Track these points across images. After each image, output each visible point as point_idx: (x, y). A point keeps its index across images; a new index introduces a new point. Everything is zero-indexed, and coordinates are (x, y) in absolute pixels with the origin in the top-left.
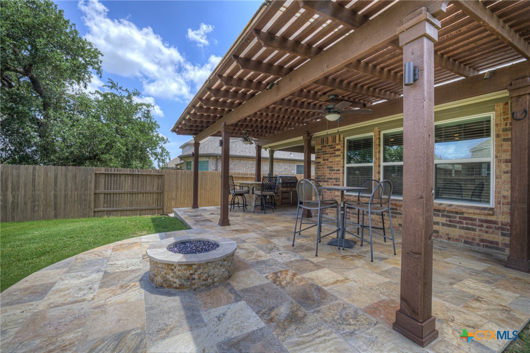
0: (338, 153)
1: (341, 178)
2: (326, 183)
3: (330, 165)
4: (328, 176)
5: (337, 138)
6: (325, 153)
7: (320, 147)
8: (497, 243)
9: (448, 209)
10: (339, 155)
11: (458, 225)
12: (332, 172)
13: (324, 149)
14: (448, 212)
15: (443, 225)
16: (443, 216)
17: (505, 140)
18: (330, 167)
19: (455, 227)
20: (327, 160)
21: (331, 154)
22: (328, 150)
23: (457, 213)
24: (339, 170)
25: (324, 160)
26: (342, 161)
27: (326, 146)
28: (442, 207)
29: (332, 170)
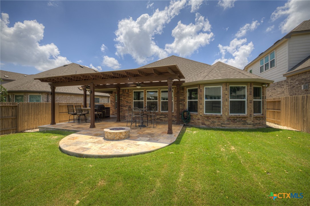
0: (130, 96)
1: (132, 106)
2: (125, 108)
3: (126, 100)
4: (126, 105)
5: (130, 90)
6: (124, 96)
7: (122, 93)
8: (174, 120)
9: (165, 113)
10: (131, 97)
11: (167, 117)
12: (128, 103)
13: (124, 94)
14: (165, 114)
15: (164, 118)
16: (164, 115)
17: (175, 96)
18: (127, 101)
19: (166, 118)
20: (126, 98)
21: (127, 96)
22: (126, 94)
23: (166, 114)
24: (131, 102)
25: (124, 98)
26: (132, 99)
27: (124, 93)
28: (163, 113)
29: (128, 102)
